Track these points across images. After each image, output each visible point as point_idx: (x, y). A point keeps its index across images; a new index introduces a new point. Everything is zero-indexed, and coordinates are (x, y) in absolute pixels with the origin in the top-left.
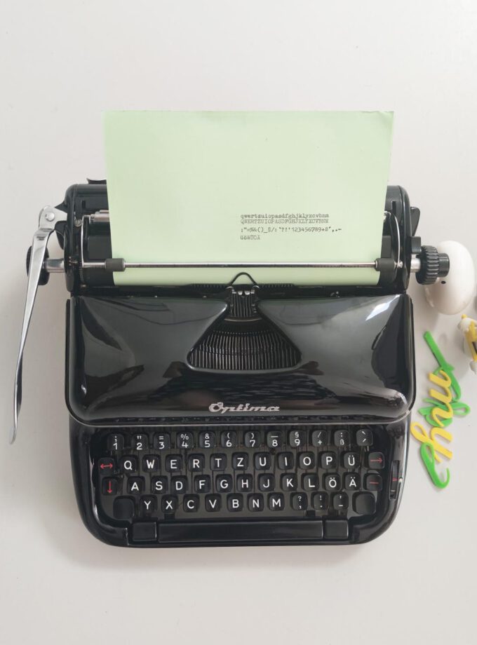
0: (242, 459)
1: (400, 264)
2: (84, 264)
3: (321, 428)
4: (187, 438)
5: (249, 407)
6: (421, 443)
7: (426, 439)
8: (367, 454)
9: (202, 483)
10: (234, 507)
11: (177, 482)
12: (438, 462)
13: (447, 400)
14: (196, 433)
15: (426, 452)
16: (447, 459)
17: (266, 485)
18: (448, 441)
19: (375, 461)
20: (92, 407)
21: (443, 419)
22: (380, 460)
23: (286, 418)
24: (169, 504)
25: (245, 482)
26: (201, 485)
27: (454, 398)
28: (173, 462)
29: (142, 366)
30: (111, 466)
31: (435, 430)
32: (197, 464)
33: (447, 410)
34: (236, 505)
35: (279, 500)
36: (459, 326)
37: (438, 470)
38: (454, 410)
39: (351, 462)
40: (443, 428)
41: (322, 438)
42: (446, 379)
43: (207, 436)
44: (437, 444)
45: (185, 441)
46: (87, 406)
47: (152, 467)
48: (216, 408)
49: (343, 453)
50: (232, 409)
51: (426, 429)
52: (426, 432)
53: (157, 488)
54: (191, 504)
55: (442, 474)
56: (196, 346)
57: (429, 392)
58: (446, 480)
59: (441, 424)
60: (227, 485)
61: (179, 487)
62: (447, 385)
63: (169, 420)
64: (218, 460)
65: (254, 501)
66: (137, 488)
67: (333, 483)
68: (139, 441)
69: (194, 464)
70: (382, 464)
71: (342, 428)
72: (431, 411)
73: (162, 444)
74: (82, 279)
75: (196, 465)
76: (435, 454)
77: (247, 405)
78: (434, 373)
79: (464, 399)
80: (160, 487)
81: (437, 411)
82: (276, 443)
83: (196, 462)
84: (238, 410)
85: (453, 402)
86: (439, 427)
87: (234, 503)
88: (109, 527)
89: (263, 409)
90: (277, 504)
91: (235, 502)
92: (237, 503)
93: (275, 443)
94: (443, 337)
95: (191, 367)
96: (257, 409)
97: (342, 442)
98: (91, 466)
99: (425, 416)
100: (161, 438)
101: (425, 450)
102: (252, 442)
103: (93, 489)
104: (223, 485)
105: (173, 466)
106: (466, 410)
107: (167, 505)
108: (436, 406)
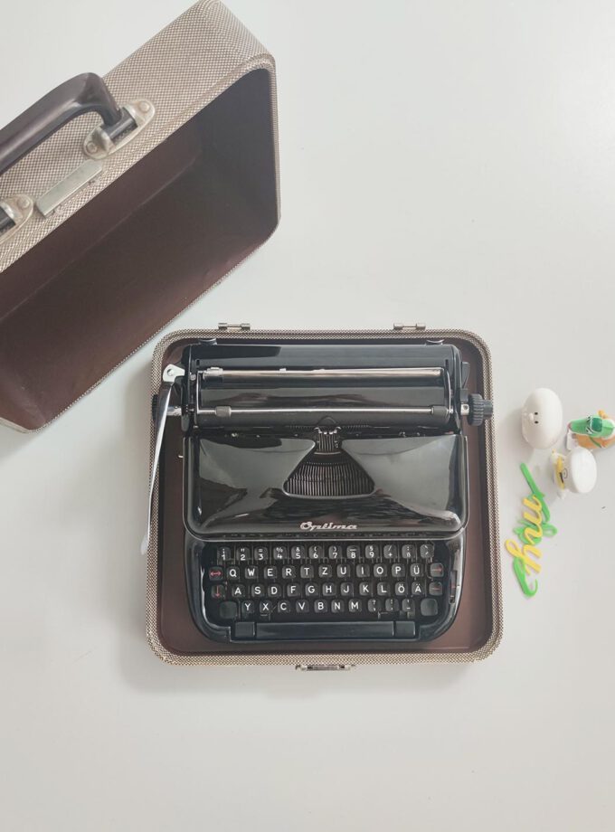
0: (326, 569)
1: (451, 411)
2: (199, 411)
3: (391, 543)
4: (282, 551)
5: (333, 526)
6: (515, 557)
7: (519, 555)
8: (430, 564)
9: (293, 588)
11: (272, 588)
12: (528, 575)
13: (538, 522)
14: (289, 547)
15: (518, 565)
16: (537, 572)
18: (537, 557)
19: (435, 571)
20: (206, 524)
21: (534, 538)
22: (440, 570)
23: (363, 534)
24: (266, 607)
25: (329, 588)
26: (292, 590)
27: (544, 519)
28: (270, 571)
29: (246, 490)
30: (220, 573)
31: (527, 547)
33: (538, 530)
35: (357, 604)
36: (549, 459)
37: (528, 581)
38: (544, 530)
39: (416, 571)
40: (534, 545)
41: (392, 551)
42: (537, 504)
43: (298, 549)
44: (527, 558)
45: (280, 553)
46: (202, 523)
47: (253, 575)
48: (306, 526)
49: (410, 563)
50: (319, 527)
51: (519, 545)
52: (520, 549)
53: (256, 593)
54: (284, 607)
55: (531, 585)
56: (291, 476)
57: (523, 515)
58: (534, 589)
59: (532, 541)
60: (314, 590)
61: (274, 591)
62: (538, 509)
63: (266, 535)
64: (307, 569)
65: (336, 604)
66: (240, 592)
67: (401, 589)
68: (242, 553)
69: (287, 572)
70: (441, 573)
71: (408, 543)
72: (524, 530)
73: (261, 555)
74: (196, 422)
75: (288, 574)
76: (526, 567)
77: (331, 524)
78: (528, 499)
79: (552, 522)
80: (258, 592)
81: (529, 531)
83: (289, 571)
84: (324, 528)
85: (543, 523)
86: (530, 544)
87: (319, 606)
88: (215, 626)
89: (344, 527)
90: (355, 607)
91: (320, 604)
92: (322, 606)
93: (353, 556)
94: (537, 468)
95: (287, 494)
96: (339, 527)
97: (409, 555)
98: (202, 574)
99: (519, 535)
100: (261, 550)
101: (518, 563)
102: (335, 554)
103: (203, 593)
104: (310, 590)
105: (270, 574)
106: (554, 531)
107: (264, 607)
108: (528, 526)
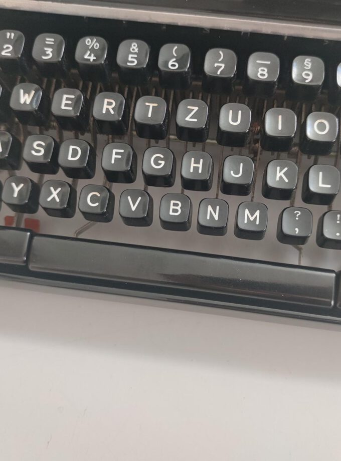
0: (196, 109)
9: (117, 154)
10: (171, 213)
11: (72, 147)
17: (237, 172)
25: (197, 162)
26: (114, 156)
28: (67, 99)
32: (110, 108)
34: (175, 211)
35: (258, 213)
47: (28, 102)
53: (33, 152)
54: (94, 199)
60: (163, 163)
61: (74, 155)
64: (151, 105)
65: (210, 208)
69: (105, 106)
75: (107, 110)
80: (39, 151)
82: (265, 73)
83: (109, 104)
87: (172, 207)
90: (252, 219)
91: (175, 205)
92: (178, 208)
102: (219, 67)
105: (66, 105)
107: (51, 193)
